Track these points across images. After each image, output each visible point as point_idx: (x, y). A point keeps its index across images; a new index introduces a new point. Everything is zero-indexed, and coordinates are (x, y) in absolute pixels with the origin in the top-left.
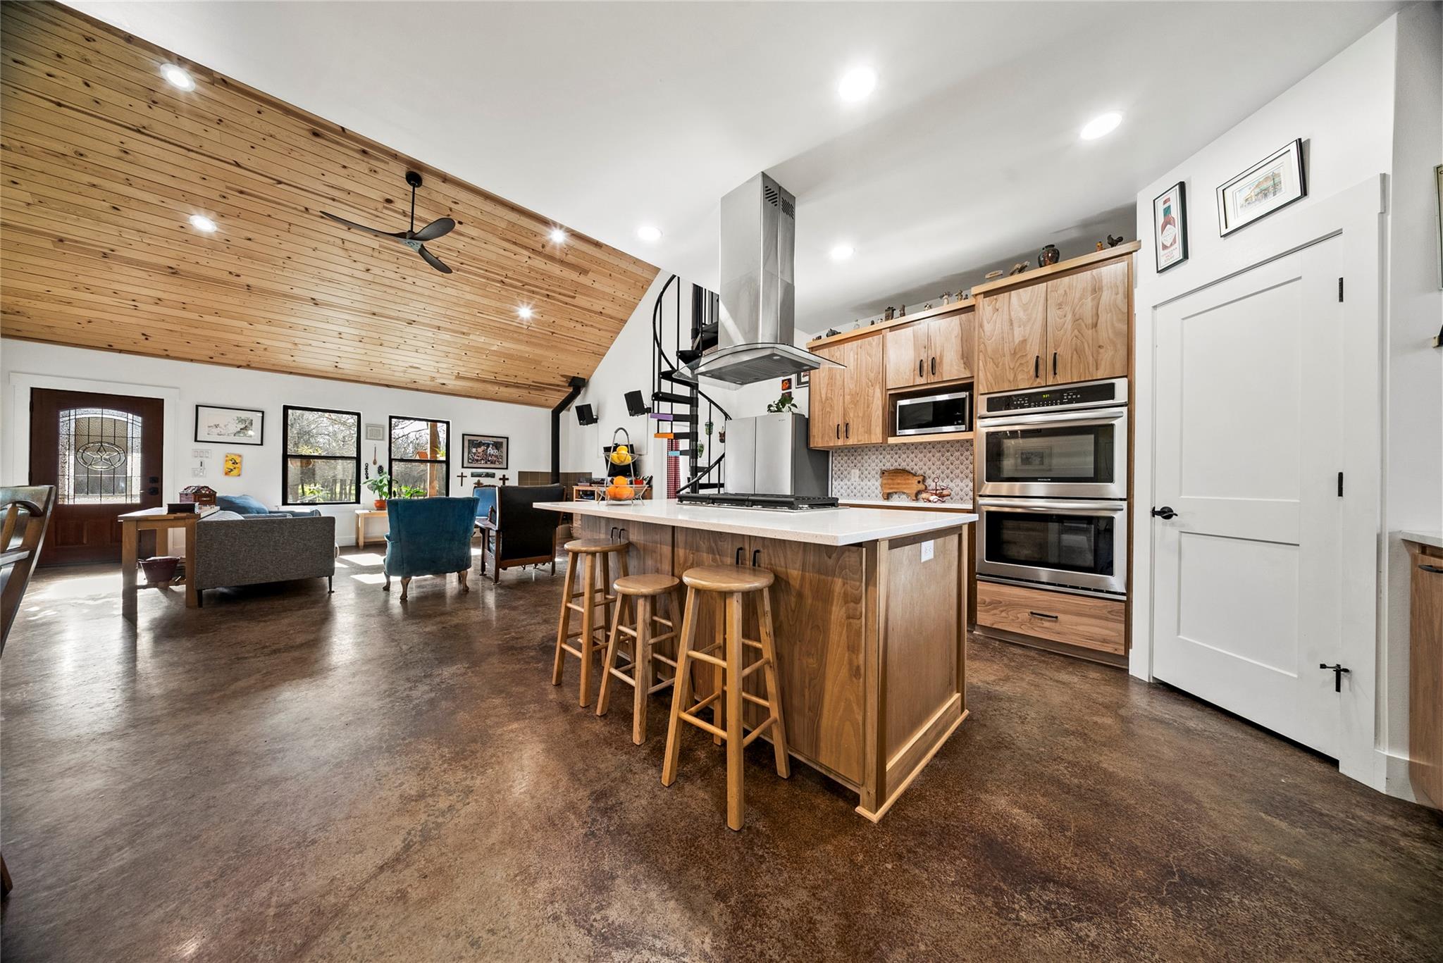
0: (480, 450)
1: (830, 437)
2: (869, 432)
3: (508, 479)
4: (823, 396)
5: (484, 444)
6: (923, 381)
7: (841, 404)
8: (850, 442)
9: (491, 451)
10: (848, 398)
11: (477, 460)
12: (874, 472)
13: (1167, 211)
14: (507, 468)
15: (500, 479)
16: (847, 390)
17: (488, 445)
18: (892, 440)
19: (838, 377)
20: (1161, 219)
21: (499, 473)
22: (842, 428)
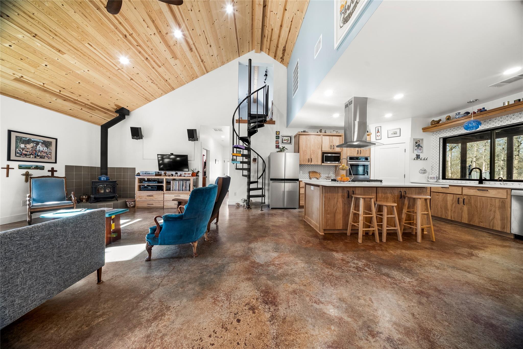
0: (29, 146)
1: (306, 162)
2: (317, 161)
3: (56, 171)
4: (304, 149)
5: (33, 142)
6: (331, 150)
7: (309, 153)
8: (312, 163)
9: (40, 147)
10: (311, 151)
11: (26, 155)
12: (306, 172)
13: (378, 130)
14: (56, 162)
15: (49, 171)
16: (311, 149)
17: (37, 143)
18: (323, 164)
19: (309, 144)
20: (377, 131)
21: (48, 167)
22: (310, 160)
